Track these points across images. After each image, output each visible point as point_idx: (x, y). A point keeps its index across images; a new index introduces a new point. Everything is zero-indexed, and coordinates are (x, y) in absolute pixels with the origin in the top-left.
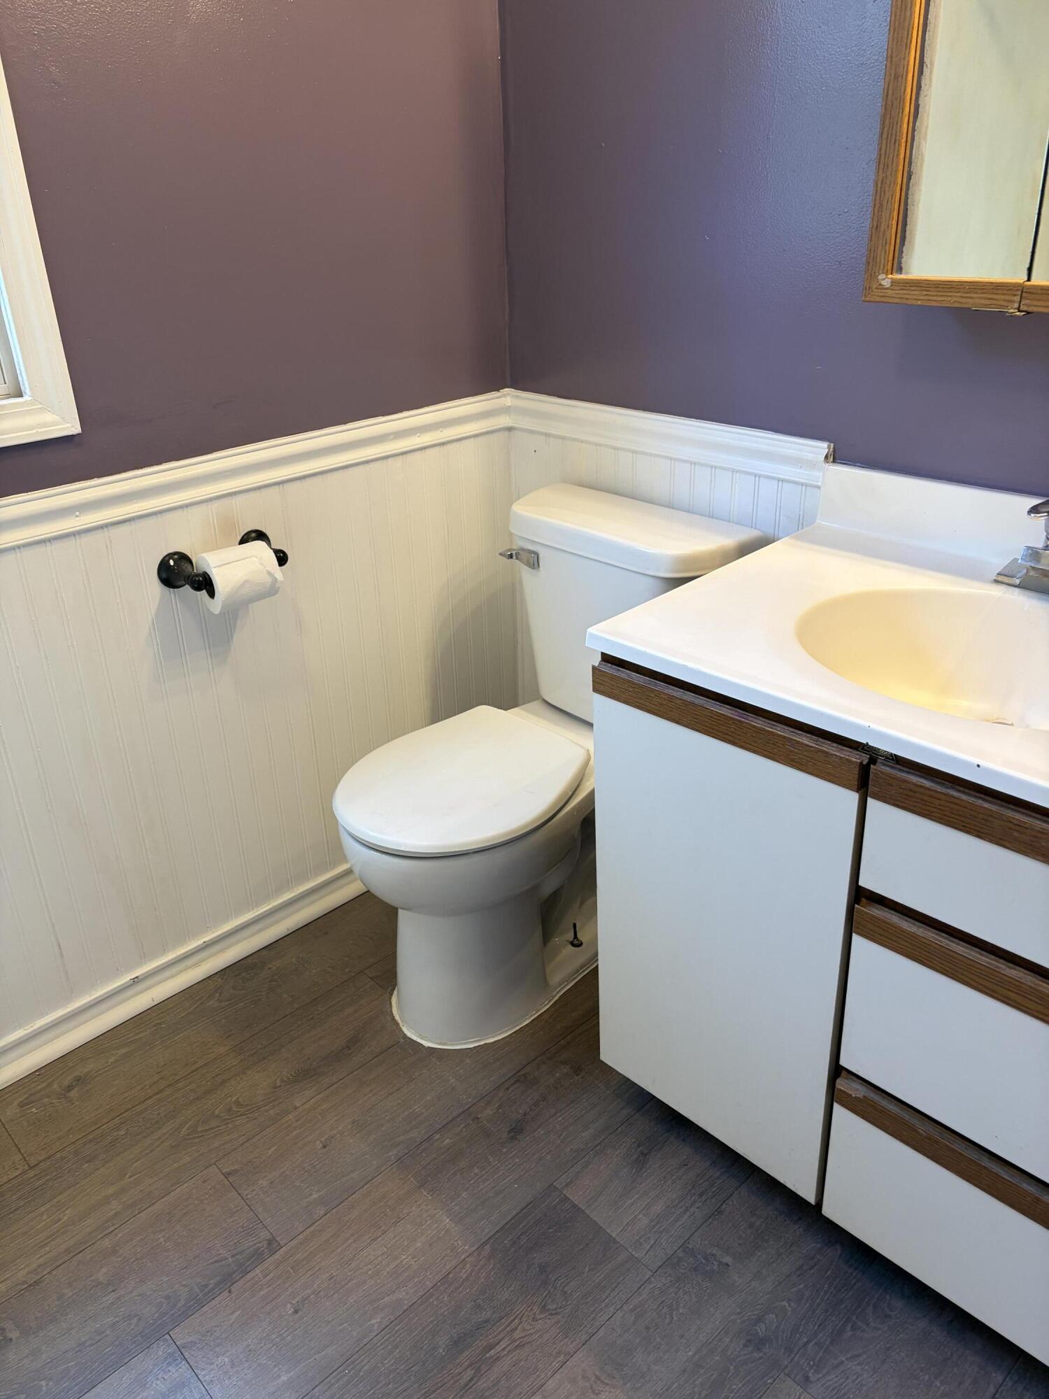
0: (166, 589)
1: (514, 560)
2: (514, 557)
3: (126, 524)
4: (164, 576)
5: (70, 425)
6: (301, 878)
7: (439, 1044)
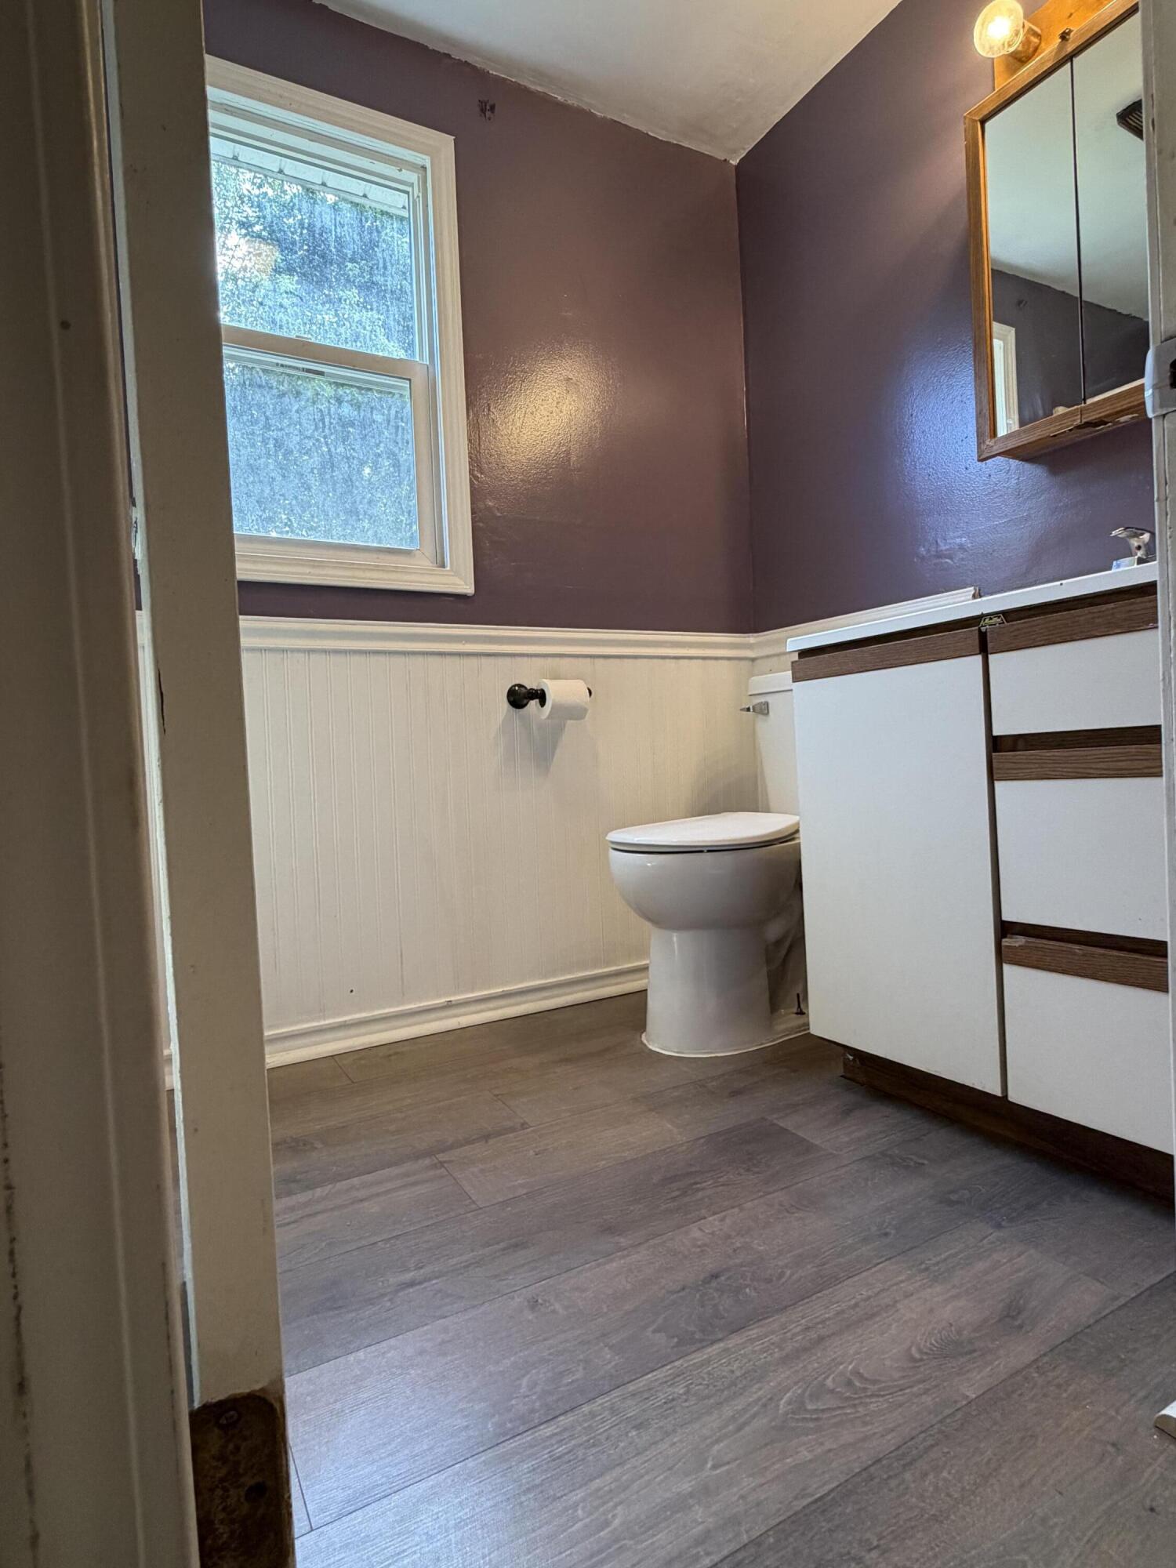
0: (511, 707)
1: (751, 713)
2: (751, 710)
3: (493, 658)
4: (512, 699)
5: (468, 588)
6: (584, 966)
7: (678, 1053)
